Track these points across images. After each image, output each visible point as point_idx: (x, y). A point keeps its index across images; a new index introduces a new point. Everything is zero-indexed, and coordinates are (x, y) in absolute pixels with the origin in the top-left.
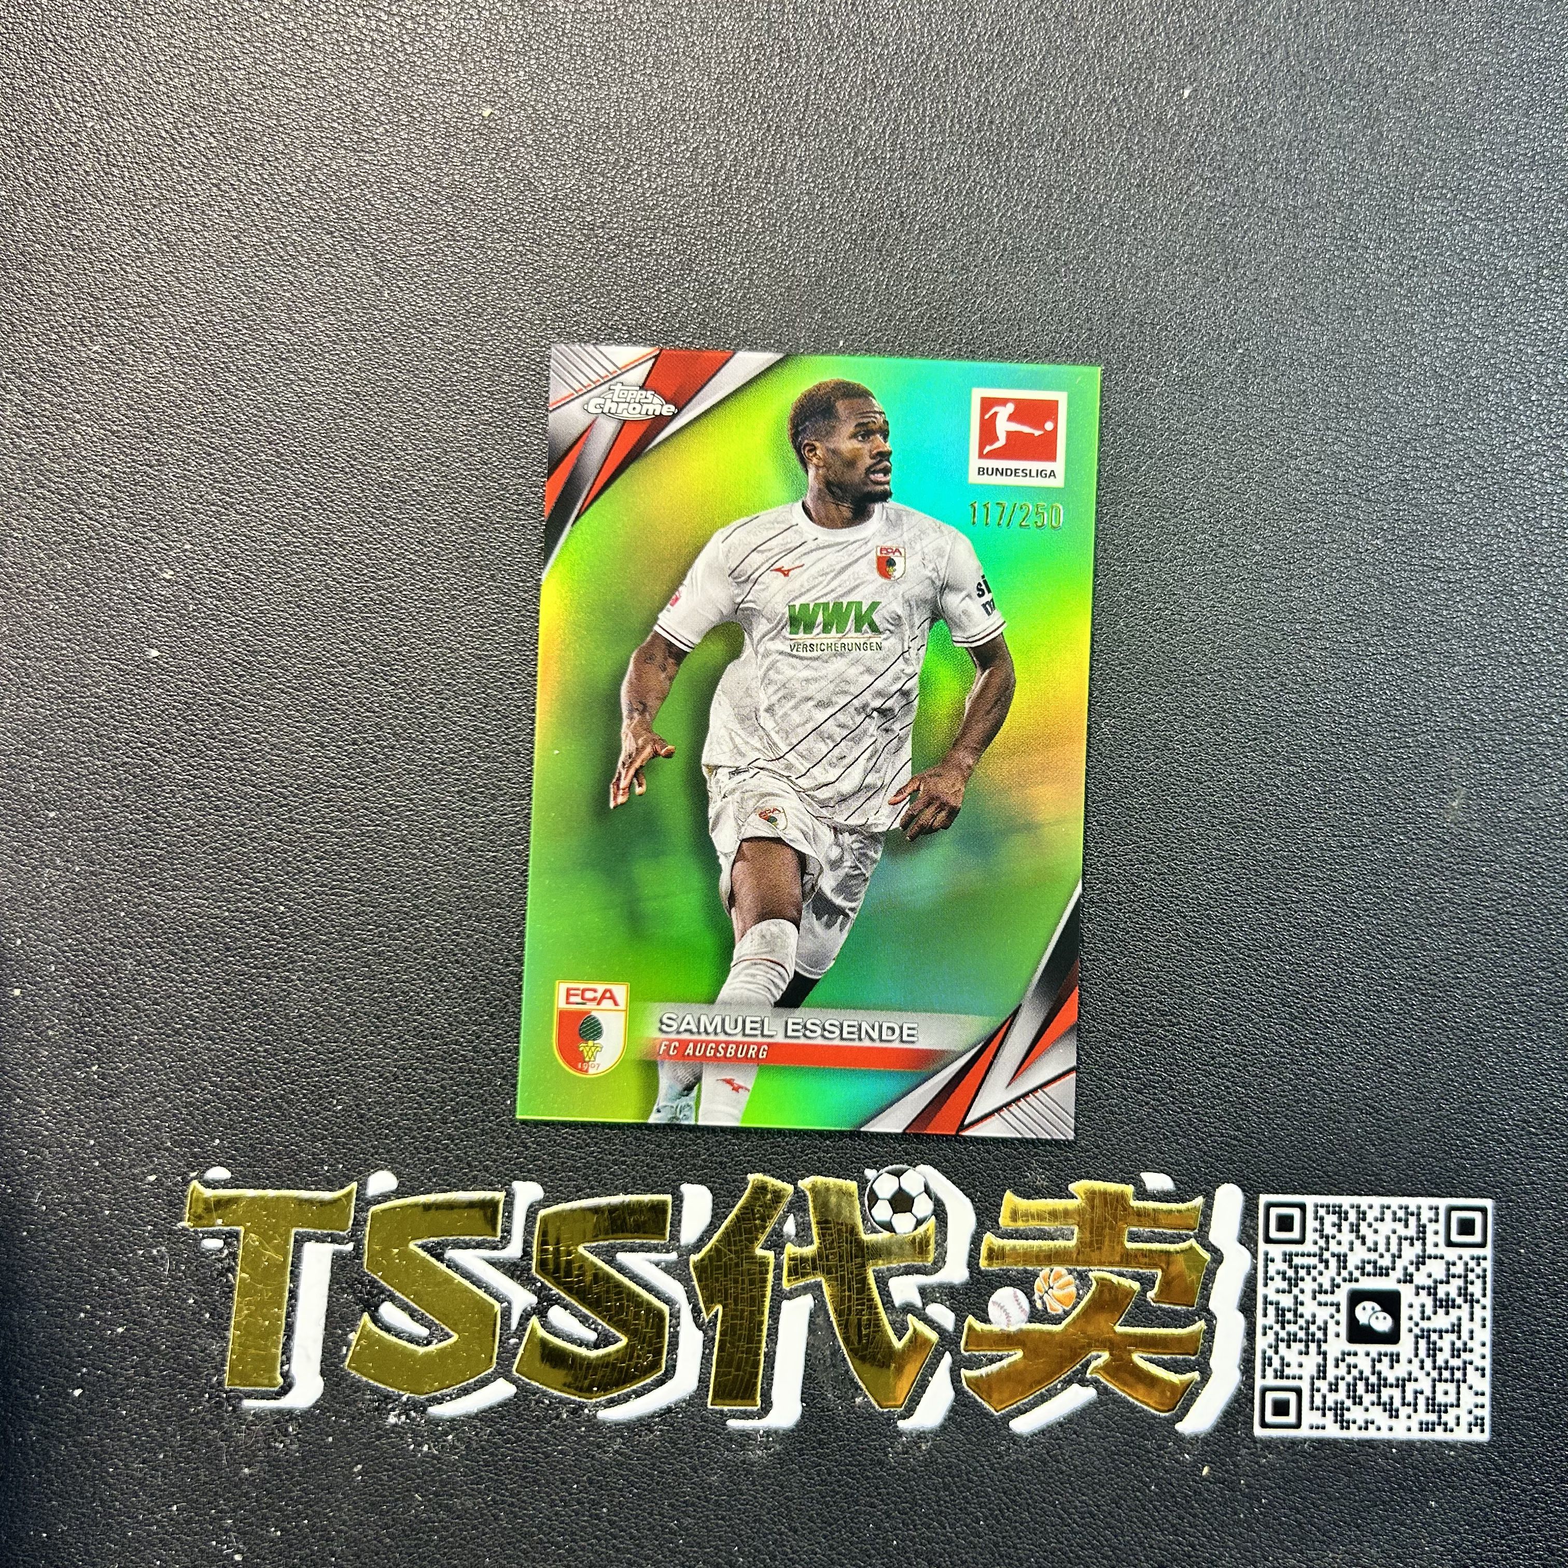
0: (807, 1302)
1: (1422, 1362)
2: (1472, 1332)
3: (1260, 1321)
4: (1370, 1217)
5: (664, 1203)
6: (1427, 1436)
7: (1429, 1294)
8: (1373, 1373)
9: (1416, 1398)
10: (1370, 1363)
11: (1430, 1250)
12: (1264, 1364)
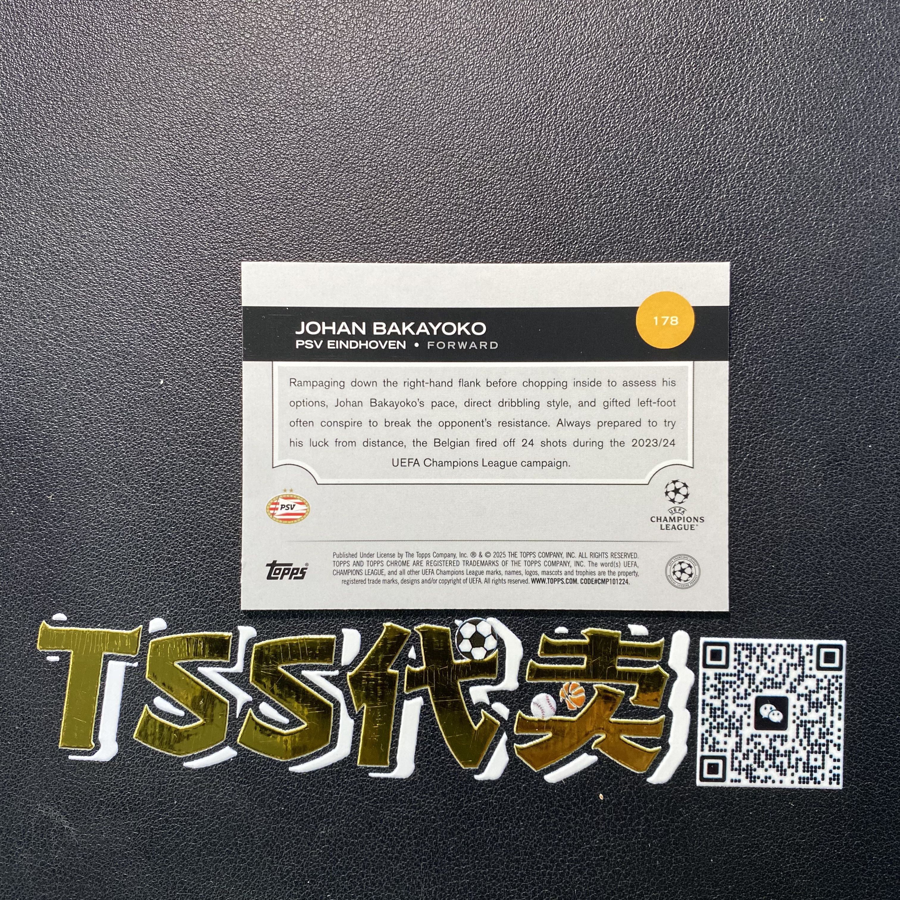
0: (419, 701)
1: (801, 741)
2: (832, 722)
3: (700, 716)
4: (770, 651)
5: (330, 641)
6: (804, 786)
7: (806, 700)
8: (770, 748)
9: (797, 763)
10: (769, 742)
11: (807, 672)
12: (702, 743)
